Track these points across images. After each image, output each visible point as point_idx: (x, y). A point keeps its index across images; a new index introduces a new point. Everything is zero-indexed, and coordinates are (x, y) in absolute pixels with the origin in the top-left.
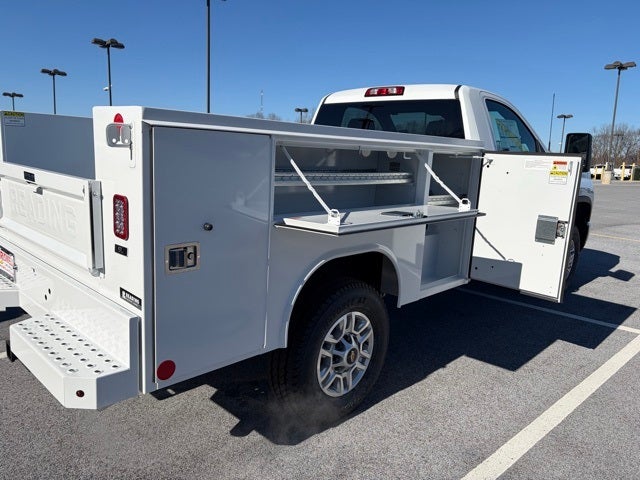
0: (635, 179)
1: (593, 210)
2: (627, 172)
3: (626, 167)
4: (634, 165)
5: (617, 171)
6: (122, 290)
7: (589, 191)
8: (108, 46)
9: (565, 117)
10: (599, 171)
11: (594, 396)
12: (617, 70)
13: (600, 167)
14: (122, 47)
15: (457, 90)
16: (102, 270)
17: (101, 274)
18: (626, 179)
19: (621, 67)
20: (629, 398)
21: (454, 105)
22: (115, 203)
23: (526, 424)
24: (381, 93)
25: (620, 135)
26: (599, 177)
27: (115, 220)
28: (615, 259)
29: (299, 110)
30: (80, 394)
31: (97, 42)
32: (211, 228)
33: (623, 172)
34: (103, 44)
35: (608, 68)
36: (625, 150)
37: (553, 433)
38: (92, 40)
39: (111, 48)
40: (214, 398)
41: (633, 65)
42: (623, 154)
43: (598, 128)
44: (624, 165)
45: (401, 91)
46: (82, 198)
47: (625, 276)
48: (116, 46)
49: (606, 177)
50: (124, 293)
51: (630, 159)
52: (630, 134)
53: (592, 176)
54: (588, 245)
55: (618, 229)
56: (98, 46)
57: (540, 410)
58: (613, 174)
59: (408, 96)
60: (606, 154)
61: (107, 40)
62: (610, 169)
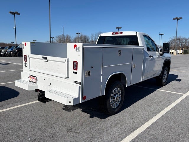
0: (184, 53)
1: (171, 63)
2: (181, 51)
3: (181, 50)
4: (183, 49)
5: (178, 51)
6: (74, 81)
7: (170, 57)
8: (14, 14)
9: (161, 34)
10: (173, 51)
11: (172, 108)
12: (177, 20)
13: (173, 50)
14: (19, 14)
15: (136, 33)
16: (68, 78)
17: (68, 79)
18: (181, 53)
19: (178, 19)
20: (181, 108)
21: (136, 37)
22: (74, 63)
23: (157, 114)
24: (116, 33)
25: (179, 39)
26: (173, 53)
27: (74, 66)
28: (177, 76)
29: (77, 34)
30: (70, 102)
31: (11, 13)
32: (93, 67)
33: (180, 51)
34: (13, 13)
35: (174, 19)
36: (181, 44)
37: (163, 116)
38: (9, 12)
39: (15, 15)
40: (82, 111)
41: (181, 18)
42: (180, 45)
43: (172, 38)
44: (180, 49)
45: (121, 33)
46: (64, 62)
47: (179, 80)
48: (17, 14)
49: (175, 53)
50: (75, 82)
51: (182, 47)
52: (182, 39)
53: (171, 53)
54: (170, 73)
55: (178, 68)
56: (11, 14)
57: (160, 112)
58: (177, 52)
59: (123, 34)
60: (175, 46)
61: (14, 12)
62: (176, 51)
